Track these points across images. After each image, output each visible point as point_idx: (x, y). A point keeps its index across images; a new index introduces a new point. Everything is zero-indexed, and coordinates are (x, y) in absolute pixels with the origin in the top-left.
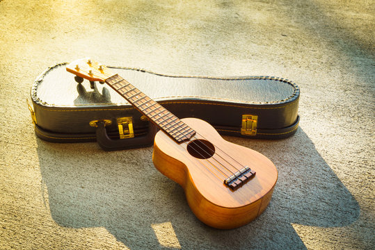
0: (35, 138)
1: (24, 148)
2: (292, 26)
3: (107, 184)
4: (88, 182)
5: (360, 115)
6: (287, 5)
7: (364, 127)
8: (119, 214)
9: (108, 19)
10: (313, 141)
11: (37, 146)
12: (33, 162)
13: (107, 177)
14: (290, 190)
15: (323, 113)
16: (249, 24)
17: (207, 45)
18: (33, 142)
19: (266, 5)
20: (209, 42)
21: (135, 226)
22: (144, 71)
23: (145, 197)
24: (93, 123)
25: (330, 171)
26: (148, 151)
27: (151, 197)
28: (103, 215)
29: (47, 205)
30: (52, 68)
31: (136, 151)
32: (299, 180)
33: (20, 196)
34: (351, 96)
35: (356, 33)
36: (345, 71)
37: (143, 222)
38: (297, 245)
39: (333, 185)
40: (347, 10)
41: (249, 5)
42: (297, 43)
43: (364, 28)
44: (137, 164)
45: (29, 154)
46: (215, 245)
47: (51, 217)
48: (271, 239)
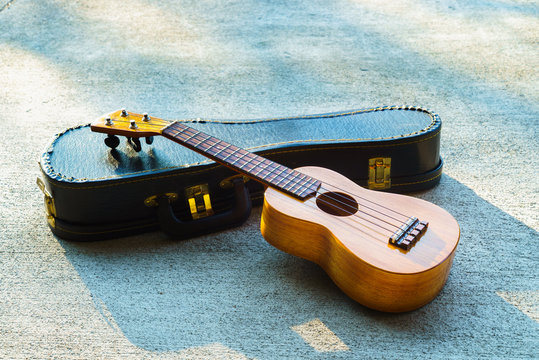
0: (56, 240)
1: (45, 256)
2: (370, 59)
3: (197, 283)
4: (166, 285)
5: (515, 147)
6: (350, 36)
7: (529, 161)
8: (234, 319)
9: (101, 79)
10: (470, 187)
11: (62, 249)
12: (66, 273)
13: (193, 274)
14: (469, 249)
15: (464, 151)
16: (309, 62)
17: (263, 93)
18: (55, 245)
19: (321, 38)
20: (264, 90)
21: (266, 332)
22: (204, 122)
23: (263, 291)
24: (149, 200)
25: (512, 218)
26: (239, 232)
27: (272, 290)
28: (209, 325)
29: (115, 326)
30: (61, 135)
31: (222, 235)
32: (475, 236)
33: (65, 320)
34: (493, 127)
35: (459, 56)
36: (468, 101)
37: (276, 324)
38: (515, 316)
39: (525, 235)
40: (434, 33)
41: (298, 41)
42: (386, 77)
43: (467, 50)
44: (230, 251)
45: (56, 262)
46: (398, 335)
47: (127, 341)
48: (475, 314)
